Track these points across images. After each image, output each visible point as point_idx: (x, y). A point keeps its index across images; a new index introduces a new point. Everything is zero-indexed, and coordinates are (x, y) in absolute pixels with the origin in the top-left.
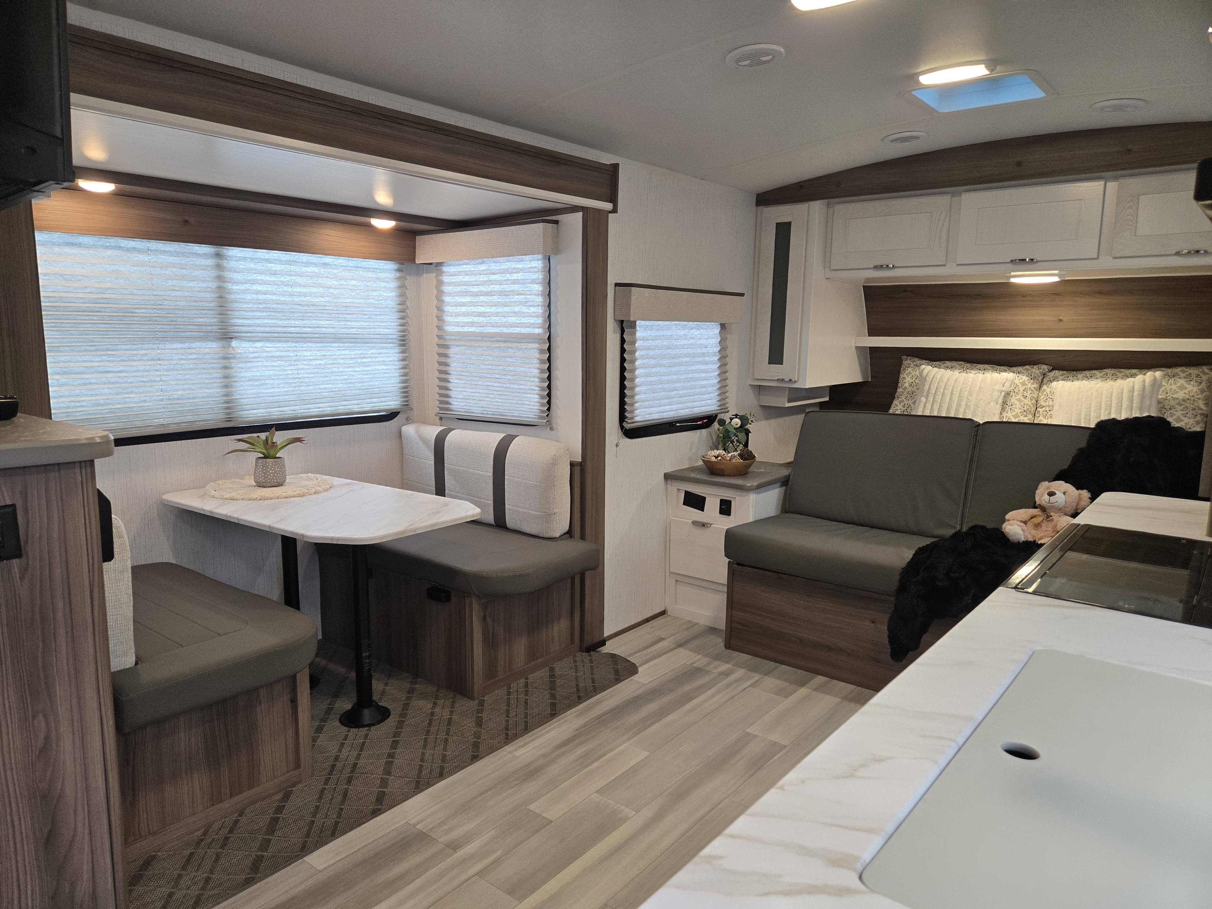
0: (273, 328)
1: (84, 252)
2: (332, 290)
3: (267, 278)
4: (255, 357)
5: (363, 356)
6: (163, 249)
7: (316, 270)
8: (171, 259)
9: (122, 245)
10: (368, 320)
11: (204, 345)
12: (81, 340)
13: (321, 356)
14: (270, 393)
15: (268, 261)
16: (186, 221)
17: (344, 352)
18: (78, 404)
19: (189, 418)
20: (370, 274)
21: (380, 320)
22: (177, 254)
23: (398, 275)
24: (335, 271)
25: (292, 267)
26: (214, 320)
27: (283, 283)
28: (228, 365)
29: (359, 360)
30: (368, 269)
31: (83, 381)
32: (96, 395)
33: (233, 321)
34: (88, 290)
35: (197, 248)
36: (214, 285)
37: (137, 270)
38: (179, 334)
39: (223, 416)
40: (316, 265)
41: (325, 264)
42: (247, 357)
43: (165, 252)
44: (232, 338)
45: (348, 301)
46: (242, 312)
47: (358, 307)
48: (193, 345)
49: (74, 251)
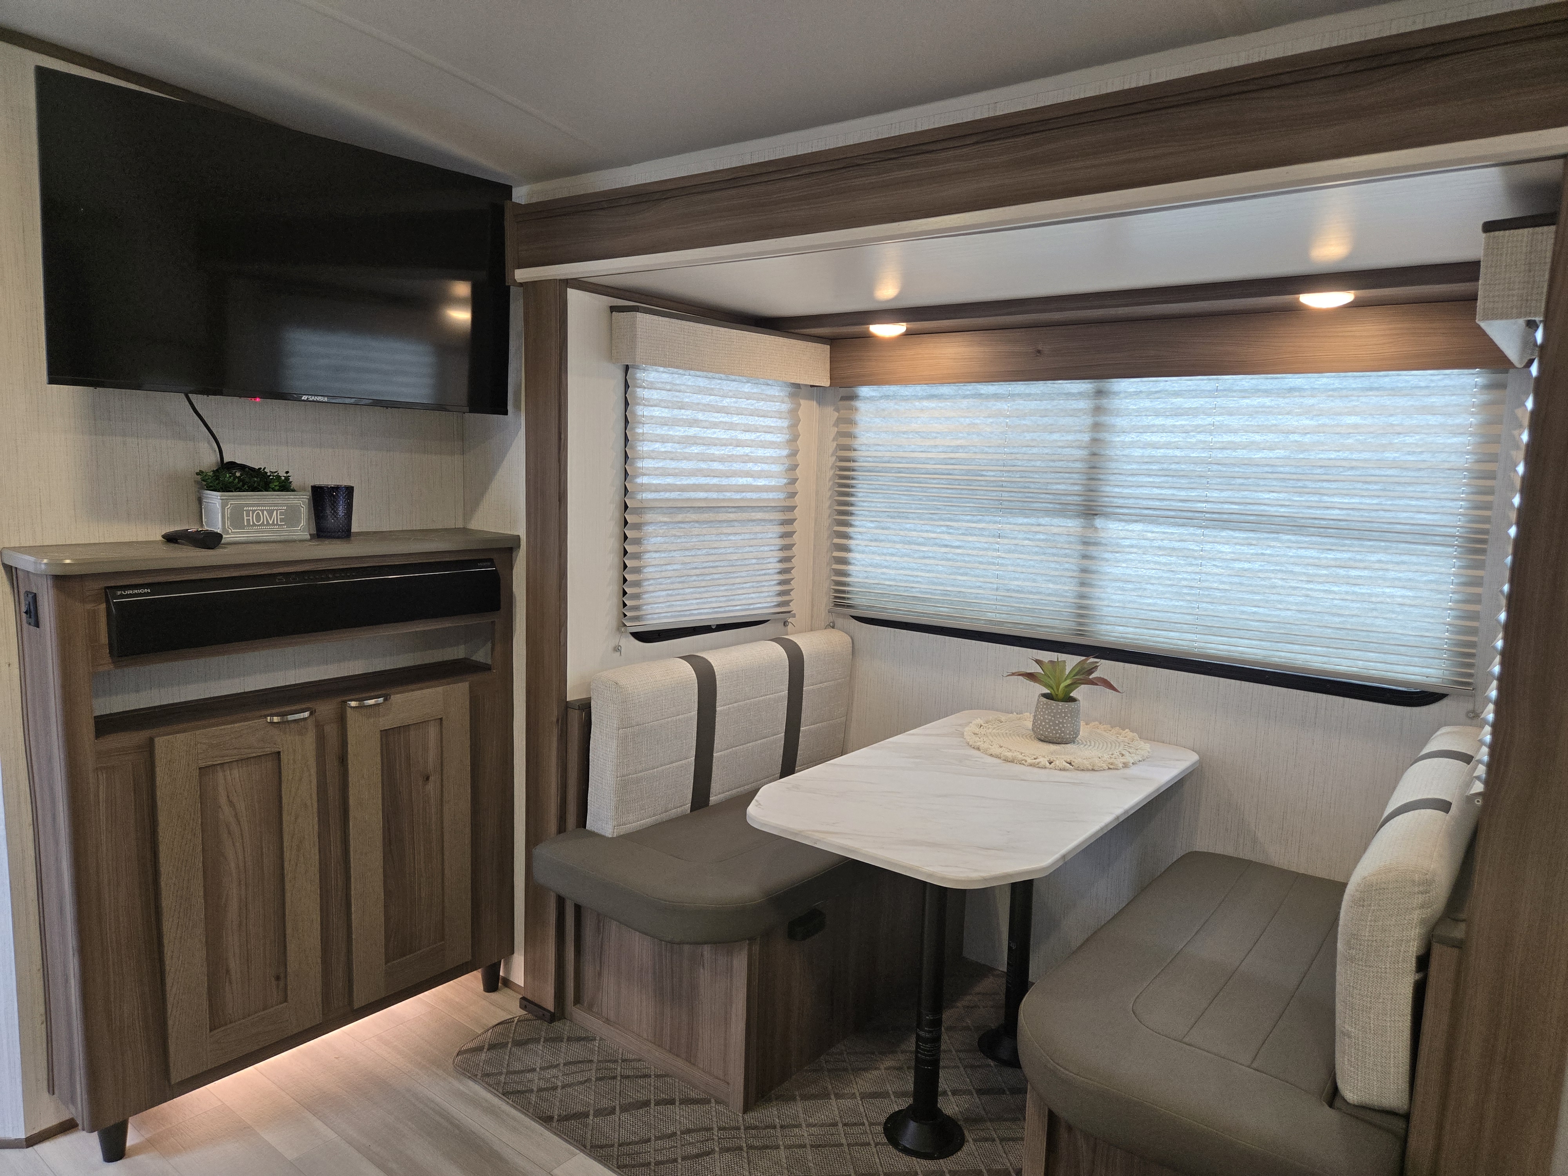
0: (1166, 503)
1: (942, 404)
2: (1292, 437)
3: (1170, 422)
4: (1132, 546)
5: (1352, 563)
6: (1027, 391)
7: (1267, 401)
8: (1033, 405)
9: (982, 392)
10: (1381, 493)
11: (1056, 521)
12: (924, 506)
13: (1252, 554)
14: (1149, 604)
15: (1177, 394)
16: (1039, 352)
17: (1302, 552)
18: (912, 579)
19: (1028, 620)
20: (1402, 402)
21: (1411, 494)
22: (1042, 397)
23: (1485, 397)
24: (1311, 401)
25: (1218, 400)
26: (1076, 488)
27: (1198, 429)
28: (1088, 553)
29: (1342, 572)
30: (1394, 391)
31: (922, 554)
32: (933, 571)
33: (1108, 489)
34: (941, 449)
35: (1068, 385)
36: (1086, 437)
37: (992, 423)
38: (1026, 504)
39: (1072, 625)
40: (1267, 393)
41: (1291, 390)
42: (1118, 545)
43: (1029, 395)
44: (1096, 515)
45: (1333, 455)
46: (1117, 476)
47: (1352, 468)
48: (1042, 521)
49: (932, 404)
